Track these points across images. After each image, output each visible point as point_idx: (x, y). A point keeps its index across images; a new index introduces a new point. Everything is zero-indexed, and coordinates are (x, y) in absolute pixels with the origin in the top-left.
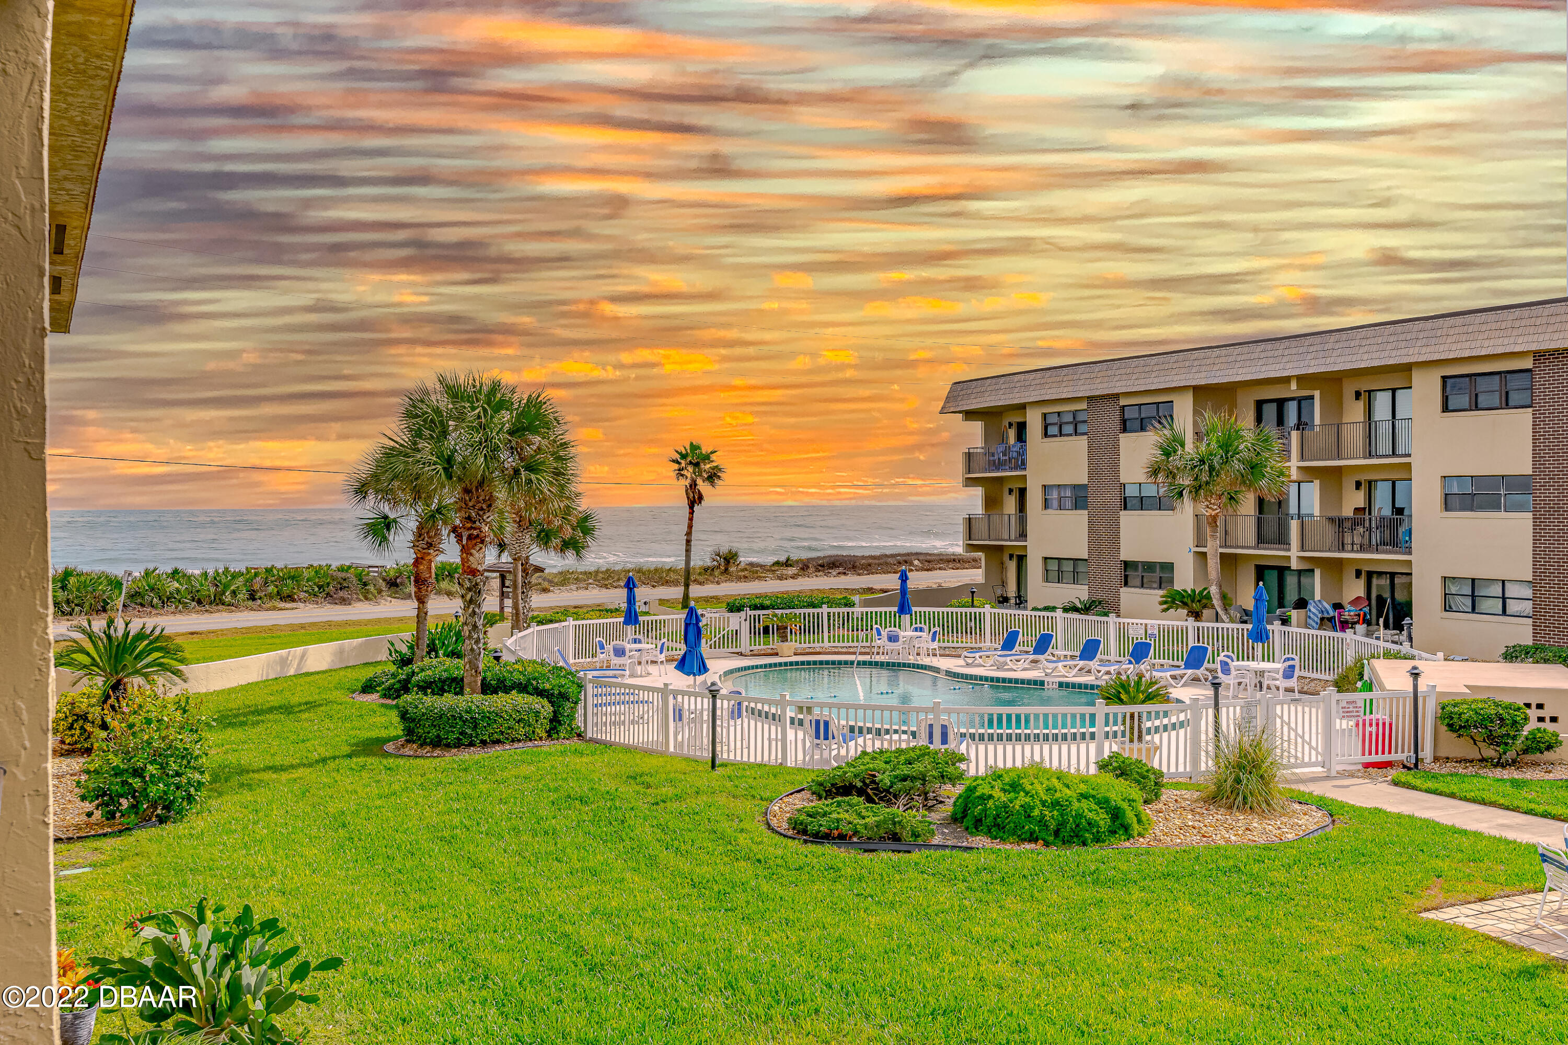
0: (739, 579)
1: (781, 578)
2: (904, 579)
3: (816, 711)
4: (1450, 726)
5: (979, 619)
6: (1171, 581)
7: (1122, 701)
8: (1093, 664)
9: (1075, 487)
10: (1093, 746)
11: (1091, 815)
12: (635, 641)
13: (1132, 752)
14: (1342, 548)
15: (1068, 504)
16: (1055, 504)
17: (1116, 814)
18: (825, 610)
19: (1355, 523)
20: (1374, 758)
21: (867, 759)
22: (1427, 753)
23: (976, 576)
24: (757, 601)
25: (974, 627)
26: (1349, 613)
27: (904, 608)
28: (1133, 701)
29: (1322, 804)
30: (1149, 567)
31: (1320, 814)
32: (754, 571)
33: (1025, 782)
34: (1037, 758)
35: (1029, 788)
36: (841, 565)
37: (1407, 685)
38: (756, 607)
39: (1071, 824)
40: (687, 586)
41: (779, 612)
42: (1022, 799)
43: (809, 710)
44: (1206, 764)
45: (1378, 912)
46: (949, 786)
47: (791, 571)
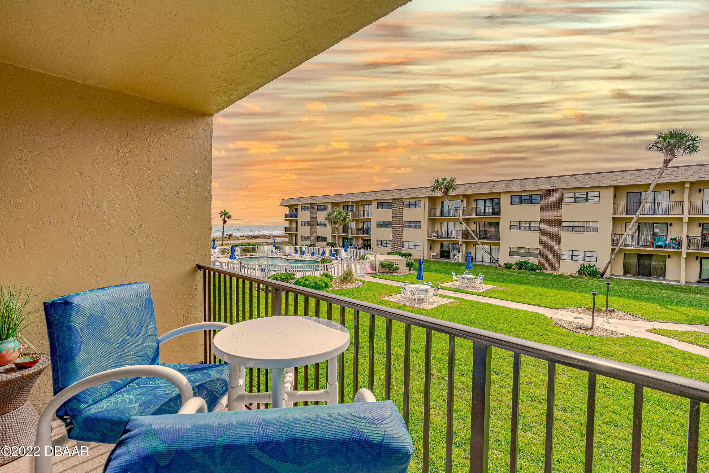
0: (233, 240)
1: (242, 240)
2: (274, 240)
3: (263, 266)
4: (382, 266)
5: (290, 248)
6: (327, 240)
7: (324, 263)
8: (314, 257)
9: (307, 222)
10: (319, 272)
11: (322, 284)
12: (215, 253)
13: (326, 272)
14: (359, 234)
15: (306, 225)
16: (304, 225)
17: (326, 284)
18: (257, 246)
19: (361, 229)
20: (368, 273)
21: (275, 275)
22: (377, 271)
23: (287, 239)
24: (241, 244)
25: (288, 250)
26: (360, 246)
27: (274, 246)
28: (326, 263)
29: (361, 281)
30: (322, 237)
31: (361, 283)
32: (236, 238)
33: (308, 278)
34: (310, 274)
35: (309, 280)
36: (255, 237)
37: (374, 259)
38: (241, 246)
39: (318, 286)
40: (223, 241)
41: (247, 246)
42: (308, 282)
43: (261, 266)
44: (340, 274)
45: (374, 299)
46: (292, 281)
47: (244, 238)
